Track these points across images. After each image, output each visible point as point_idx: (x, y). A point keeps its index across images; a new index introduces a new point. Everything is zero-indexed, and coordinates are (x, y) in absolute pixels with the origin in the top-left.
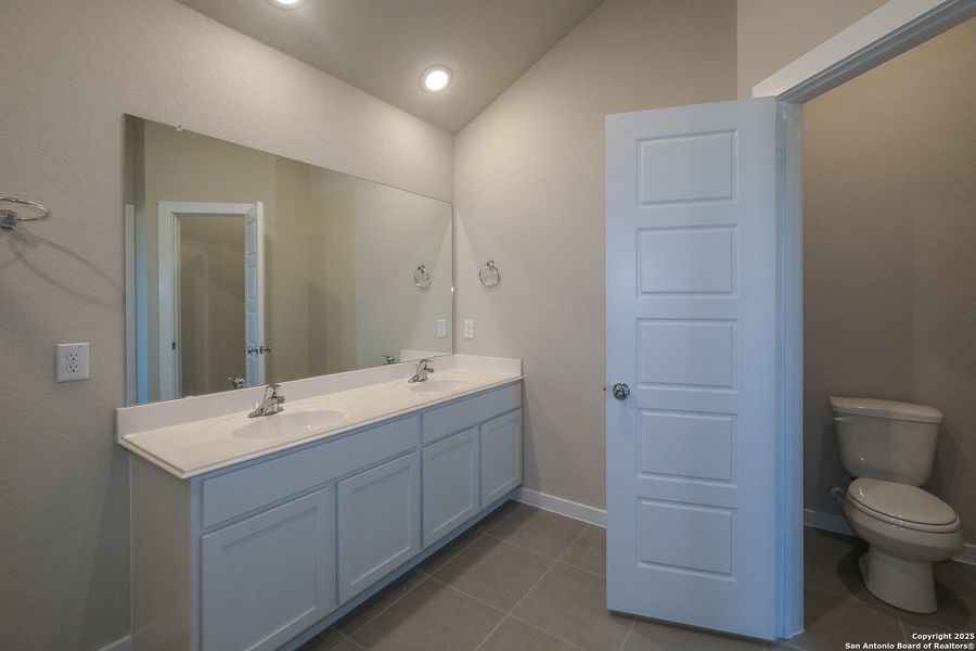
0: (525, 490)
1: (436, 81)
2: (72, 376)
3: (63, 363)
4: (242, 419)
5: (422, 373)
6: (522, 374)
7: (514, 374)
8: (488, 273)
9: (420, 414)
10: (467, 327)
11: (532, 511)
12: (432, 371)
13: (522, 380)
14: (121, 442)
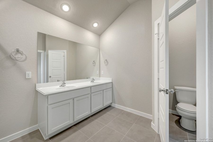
0: (113, 104)
1: (95, 25)
2: (28, 78)
3: (27, 75)
4: (58, 87)
5: (93, 80)
6: (112, 81)
7: (110, 81)
8: (106, 62)
9: (91, 87)
10: (102, 72)
11: (114, 108)
12: (95, 80)
13: (112, 82)
14: (37, 90)
